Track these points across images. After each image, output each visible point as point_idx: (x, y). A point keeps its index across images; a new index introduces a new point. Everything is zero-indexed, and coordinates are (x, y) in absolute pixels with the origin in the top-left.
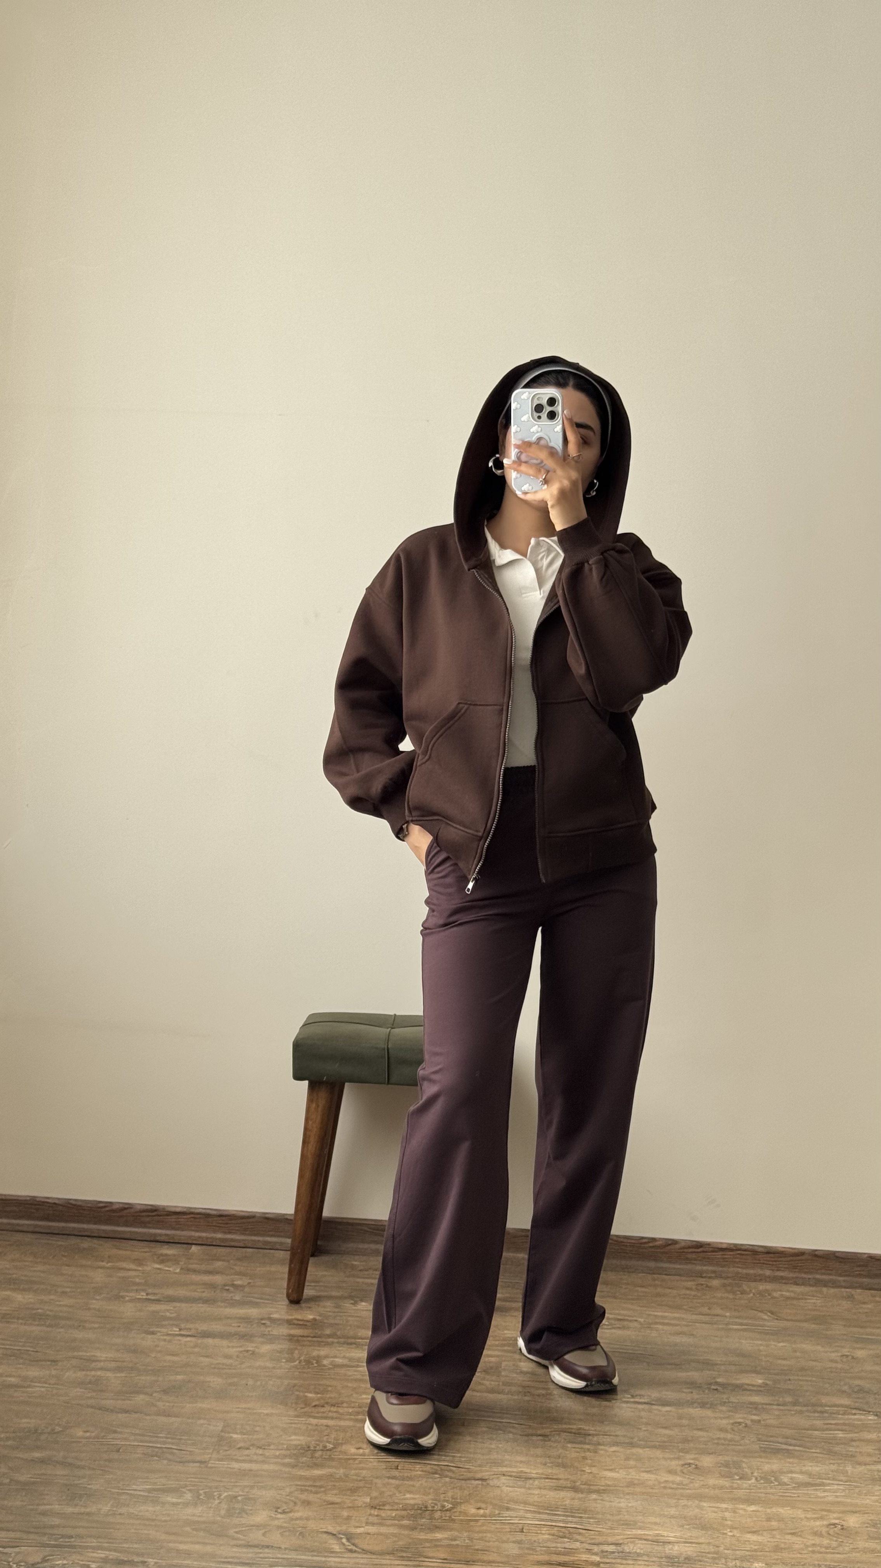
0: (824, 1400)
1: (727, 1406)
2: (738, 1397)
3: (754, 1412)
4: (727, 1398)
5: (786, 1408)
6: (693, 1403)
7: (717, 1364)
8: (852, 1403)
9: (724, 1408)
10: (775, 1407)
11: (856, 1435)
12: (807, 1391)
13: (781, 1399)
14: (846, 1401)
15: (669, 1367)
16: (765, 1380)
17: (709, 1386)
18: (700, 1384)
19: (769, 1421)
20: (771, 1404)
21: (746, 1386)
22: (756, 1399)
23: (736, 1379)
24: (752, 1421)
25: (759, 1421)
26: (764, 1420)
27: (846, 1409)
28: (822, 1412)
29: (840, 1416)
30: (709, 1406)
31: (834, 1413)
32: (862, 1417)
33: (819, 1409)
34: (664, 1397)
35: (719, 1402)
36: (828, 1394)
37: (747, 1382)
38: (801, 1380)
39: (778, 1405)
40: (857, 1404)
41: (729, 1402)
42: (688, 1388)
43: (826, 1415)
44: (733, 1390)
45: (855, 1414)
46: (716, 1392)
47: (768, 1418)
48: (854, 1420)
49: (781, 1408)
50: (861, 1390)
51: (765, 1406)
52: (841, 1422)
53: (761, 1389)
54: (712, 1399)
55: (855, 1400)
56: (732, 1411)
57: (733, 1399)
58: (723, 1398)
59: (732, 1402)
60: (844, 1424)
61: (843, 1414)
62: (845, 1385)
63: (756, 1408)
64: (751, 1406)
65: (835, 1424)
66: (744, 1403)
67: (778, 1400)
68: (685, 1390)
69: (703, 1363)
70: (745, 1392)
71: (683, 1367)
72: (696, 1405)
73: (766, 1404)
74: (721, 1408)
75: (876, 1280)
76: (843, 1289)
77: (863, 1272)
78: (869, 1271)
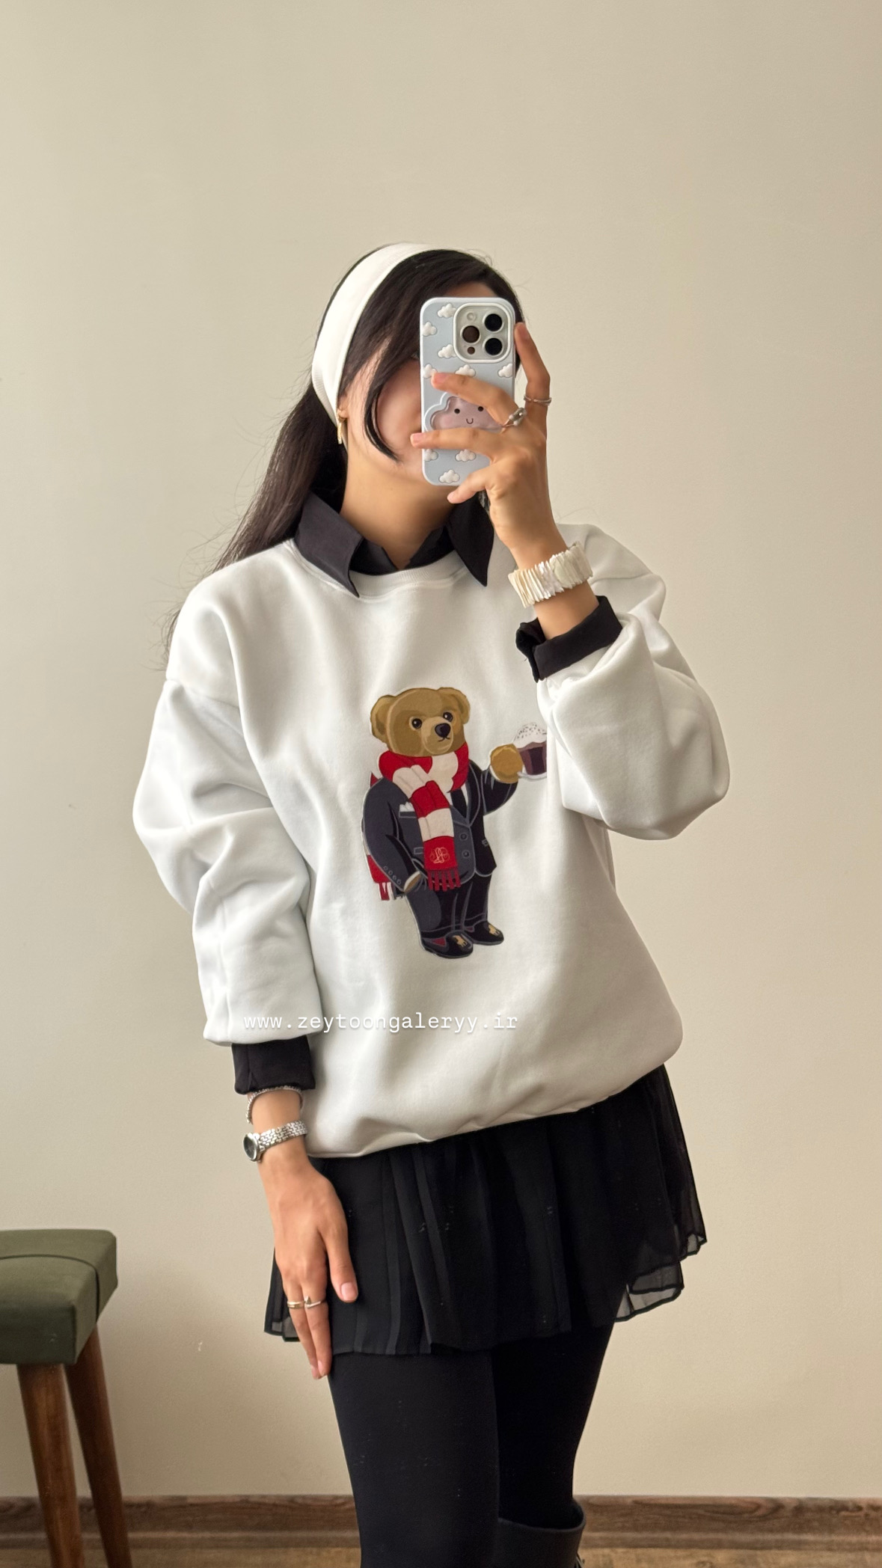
75: (645, 1535)
76: (599, 1551)
77: (627, 1525)
78: (637, 1520)
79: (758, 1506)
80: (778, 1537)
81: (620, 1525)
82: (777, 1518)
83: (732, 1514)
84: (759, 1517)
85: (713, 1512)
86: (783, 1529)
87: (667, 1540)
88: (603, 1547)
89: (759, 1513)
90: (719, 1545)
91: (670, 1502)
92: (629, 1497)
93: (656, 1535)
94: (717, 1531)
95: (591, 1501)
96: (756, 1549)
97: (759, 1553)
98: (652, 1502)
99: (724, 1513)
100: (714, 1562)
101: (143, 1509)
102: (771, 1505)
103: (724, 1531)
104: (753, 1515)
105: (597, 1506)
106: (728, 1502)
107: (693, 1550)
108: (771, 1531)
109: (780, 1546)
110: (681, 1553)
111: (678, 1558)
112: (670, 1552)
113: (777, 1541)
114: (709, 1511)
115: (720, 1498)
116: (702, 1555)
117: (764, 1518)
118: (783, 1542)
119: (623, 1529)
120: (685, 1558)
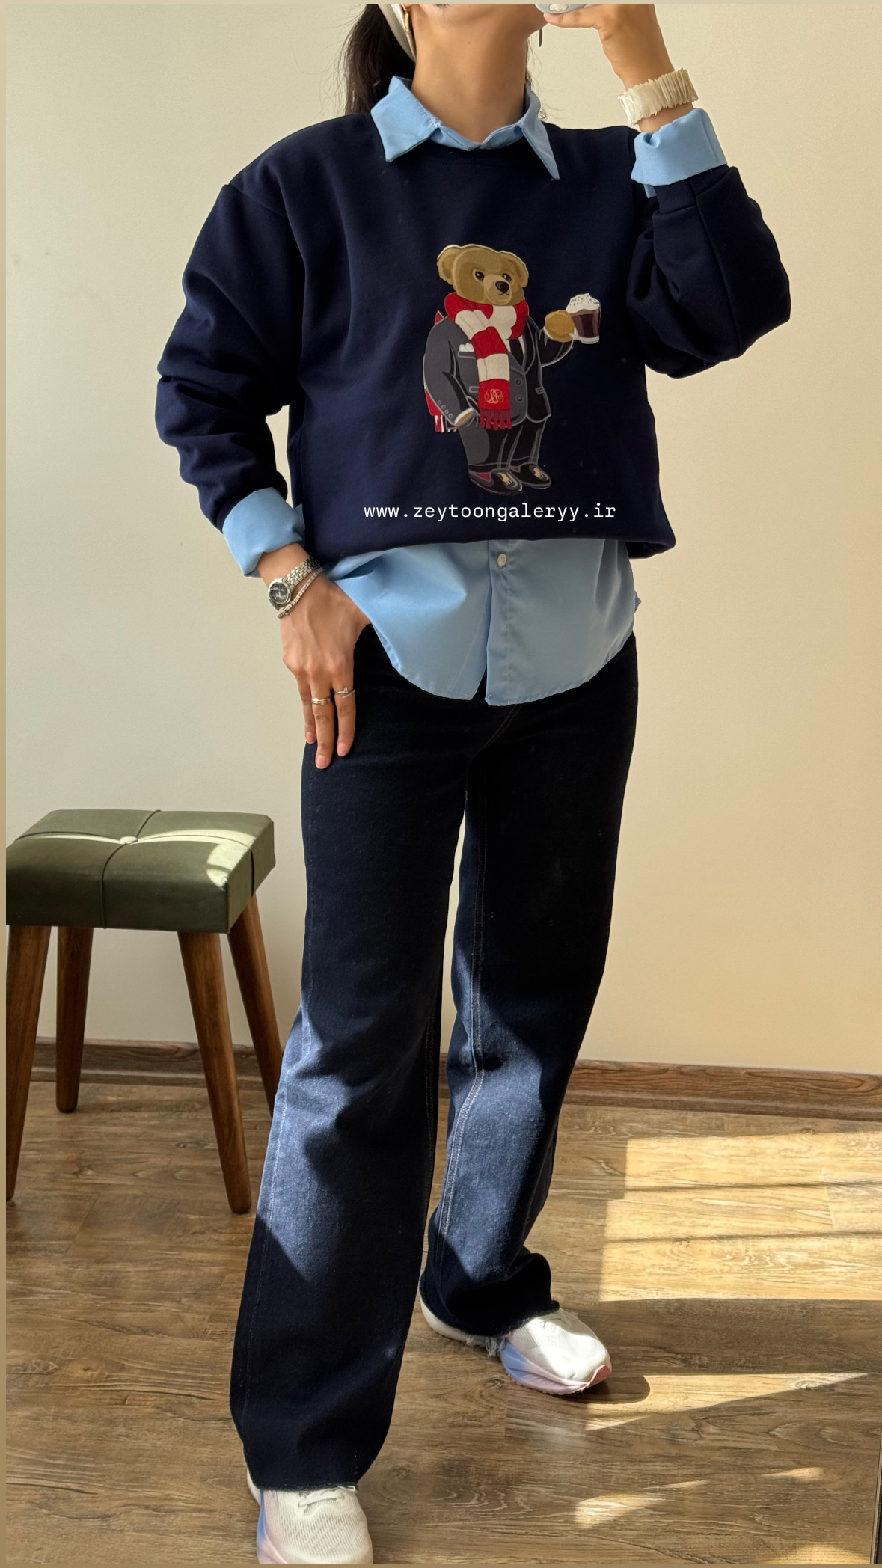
75: (756, 1103)
76: (714, 1115)
77: (739, 1092)
79: (863, 1082)
80: (880, 1111)
81: (734, 1092)
82: (879, 1093)
83: (837, 1087)
84: (863, 1091)
85: (820, 1086)
87: (777, 1108)
88: (716, 1111)
89: (863, 1088)
90: (821, 1114)
91: (781, 1074)
92: (743, 1069)
94: (822, 1102)
95: (707, 1071)
96: (857, 1119)
98: (765, 1074)
99: (829, 1088)
102: (874, 1082)
103: (830, 1102)
104: (857, 1089)
105: (714, 1075)
106: (834, 1078)
107: (799, 1118)
108: (873, 1105)
110: (788, 1119)
111: (788, 1123)
112: (777, 1119)
113: (880, 1114)
114: (815, 1085)
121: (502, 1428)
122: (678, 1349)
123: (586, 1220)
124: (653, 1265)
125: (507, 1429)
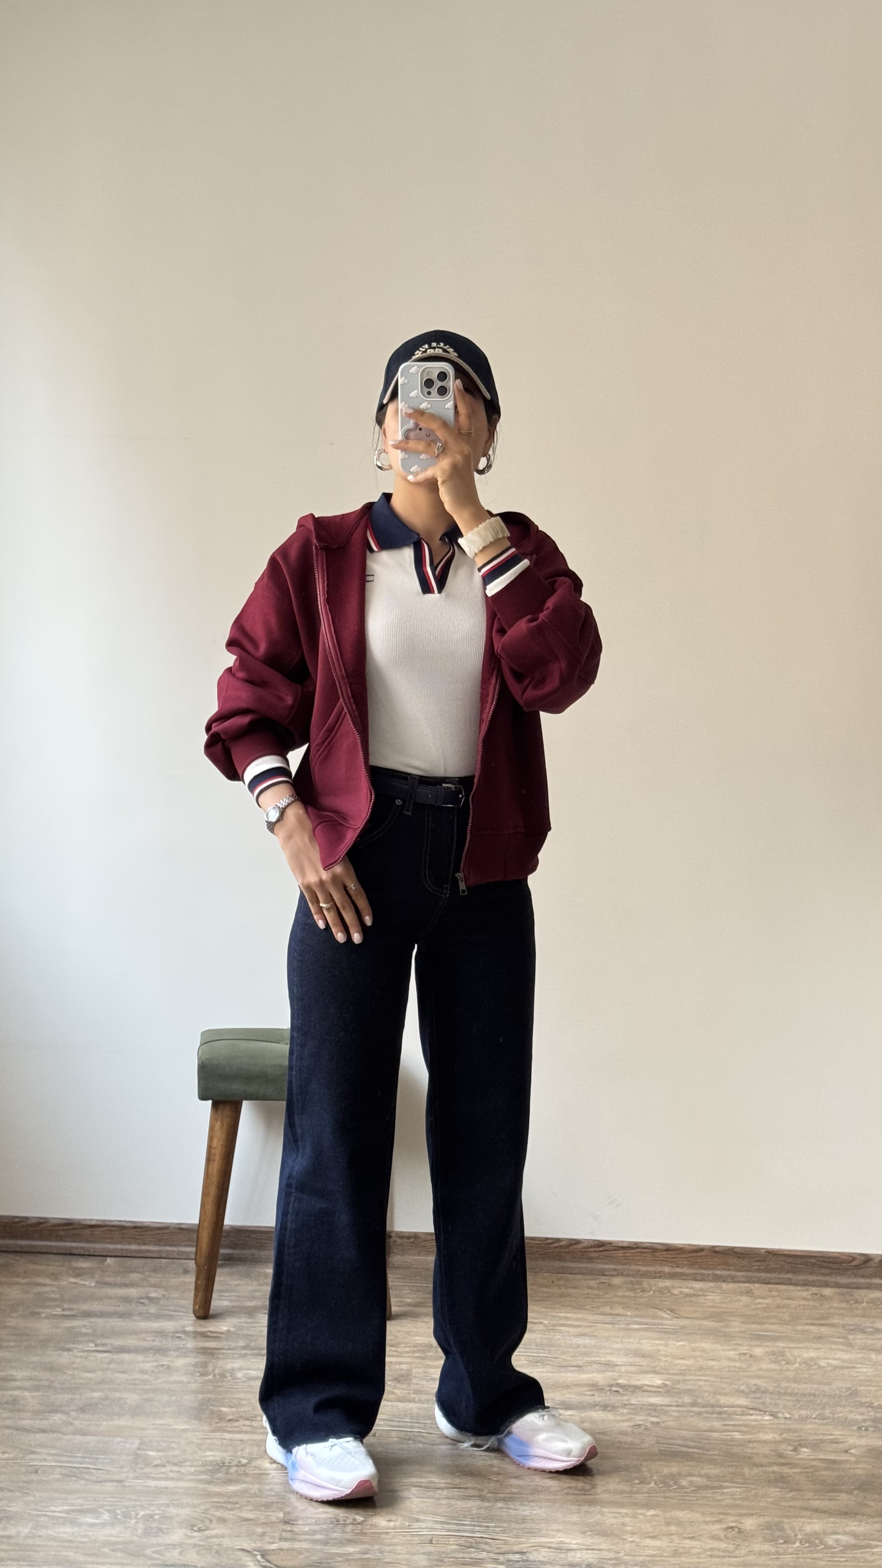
0: (723, 1400)
1: (628, 1409)
2: (639, 1399)
3: (654, 1414)
4: (627, 1400)
5: (684, 1409)
6: (595, 1405)
7: (618, 1365)
8: (750, 1403)
9: (625, 1411)
10: (674, 1408)
11: (751, 1436)
12: (705, 1392)
13: (680, 1400)
14: (743, 1401)
15: (571, 1369)
16: (666, 1380)
17: (610, 1388)
18: (603, 1386)
19: (668, 1423)
20: (671, 1406)
21: (646, 1388)
22: (655, 1400)
23: (638, 1380)
24: (652, 1423)
25: (658, 1423)
26: (663, 1422)
27: (744, 1409)
28: (720, 1413)
29: (738, 1417)
30: (609, 1409)
31: (732, 1414)
32: (759, 1417)
33: (718, 1409)
34: (567, 1400)
35: (620, 1404)
36: (725, 1394)
37: (647, 1383)
38: (700, 1380)
39: (677, 1406)
40: (753, 1404)
41: (629, 1404)
42: (589, 1390)
43: (725, 1416)
44: (633, 1392)
45: (752, 1415)
46: (616, 1393)
47: (667, 1419)
48: (752, 1421)
49: (681, 1409)
50: (758, 1390)
51: (664, 1408)
52: (740, 1423)
53: (661, 1390)
54: (613, 1402)
55: (754, 1400)
56: (630, 1413)
57: (633, 1401)
58: (623, 1400)
59: (632, 1404)
60: (742, 1425)
61: (742, 1415)
62: (743, 1384)
63: (655, 1410)
64: (651, 1408)
65: (732, 1425)
66: (645, 1405)
67: (677, 1402)
68: (587, 1393)
69: (606, 1364)
70: (646, 1393)
71: (586, 1369)
72: (598, 1407)
73: (665, 1406)
74: (622, 1410)
75: (774, 1275)
76: (742, 1285)
77: (761, 1267)
78: (767, 1265)
79: (854, 1259)
80: (869, 1281)
81: (756, 1267)
82: (868, 1267)
83: (837, 1263)
84: (854, 1266)
85: (822, 1261)
86: (871, 1276)
87: (790, 1279)
88: (744, 1282)
89: (854, 1263)
90: (826, 1285)
91: (791, 1253)
92: (762, 1249)
93: (780, 1276)
94: (824, 1275)
95: (735, 1250)
96: (852, 1288)
97: (855, 1290)
98: (780, 1253)
99: (829, 1263)
100: (823, 1294)
101: (412, 1240)
102: (863, 1258)
103: (830, 1275)
104: (850, 1264)
105: (740, 1254)
106: (832, 1255)
107: (807, 1287)
108: (863, 1276)
109: (869, 1287)
110: (799, 1288)
111: (799, 1291)
112: (791, 1287)
113: (868, 1283)
114: (819, 1261)
115: (827, 1252)
116: (814, 1290)
117: (857, 1267)
118: (871, 1284)
119: (758, 1270)
120: (805, 1290)
121: (656, 1450)
122: (766, 1410)
123: (668, 1342)
124: (729, 1367)
125: (660, 1450)
